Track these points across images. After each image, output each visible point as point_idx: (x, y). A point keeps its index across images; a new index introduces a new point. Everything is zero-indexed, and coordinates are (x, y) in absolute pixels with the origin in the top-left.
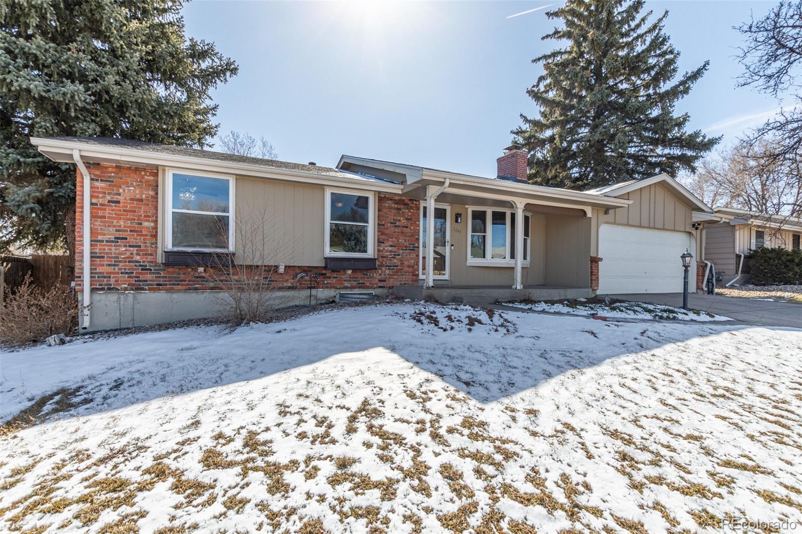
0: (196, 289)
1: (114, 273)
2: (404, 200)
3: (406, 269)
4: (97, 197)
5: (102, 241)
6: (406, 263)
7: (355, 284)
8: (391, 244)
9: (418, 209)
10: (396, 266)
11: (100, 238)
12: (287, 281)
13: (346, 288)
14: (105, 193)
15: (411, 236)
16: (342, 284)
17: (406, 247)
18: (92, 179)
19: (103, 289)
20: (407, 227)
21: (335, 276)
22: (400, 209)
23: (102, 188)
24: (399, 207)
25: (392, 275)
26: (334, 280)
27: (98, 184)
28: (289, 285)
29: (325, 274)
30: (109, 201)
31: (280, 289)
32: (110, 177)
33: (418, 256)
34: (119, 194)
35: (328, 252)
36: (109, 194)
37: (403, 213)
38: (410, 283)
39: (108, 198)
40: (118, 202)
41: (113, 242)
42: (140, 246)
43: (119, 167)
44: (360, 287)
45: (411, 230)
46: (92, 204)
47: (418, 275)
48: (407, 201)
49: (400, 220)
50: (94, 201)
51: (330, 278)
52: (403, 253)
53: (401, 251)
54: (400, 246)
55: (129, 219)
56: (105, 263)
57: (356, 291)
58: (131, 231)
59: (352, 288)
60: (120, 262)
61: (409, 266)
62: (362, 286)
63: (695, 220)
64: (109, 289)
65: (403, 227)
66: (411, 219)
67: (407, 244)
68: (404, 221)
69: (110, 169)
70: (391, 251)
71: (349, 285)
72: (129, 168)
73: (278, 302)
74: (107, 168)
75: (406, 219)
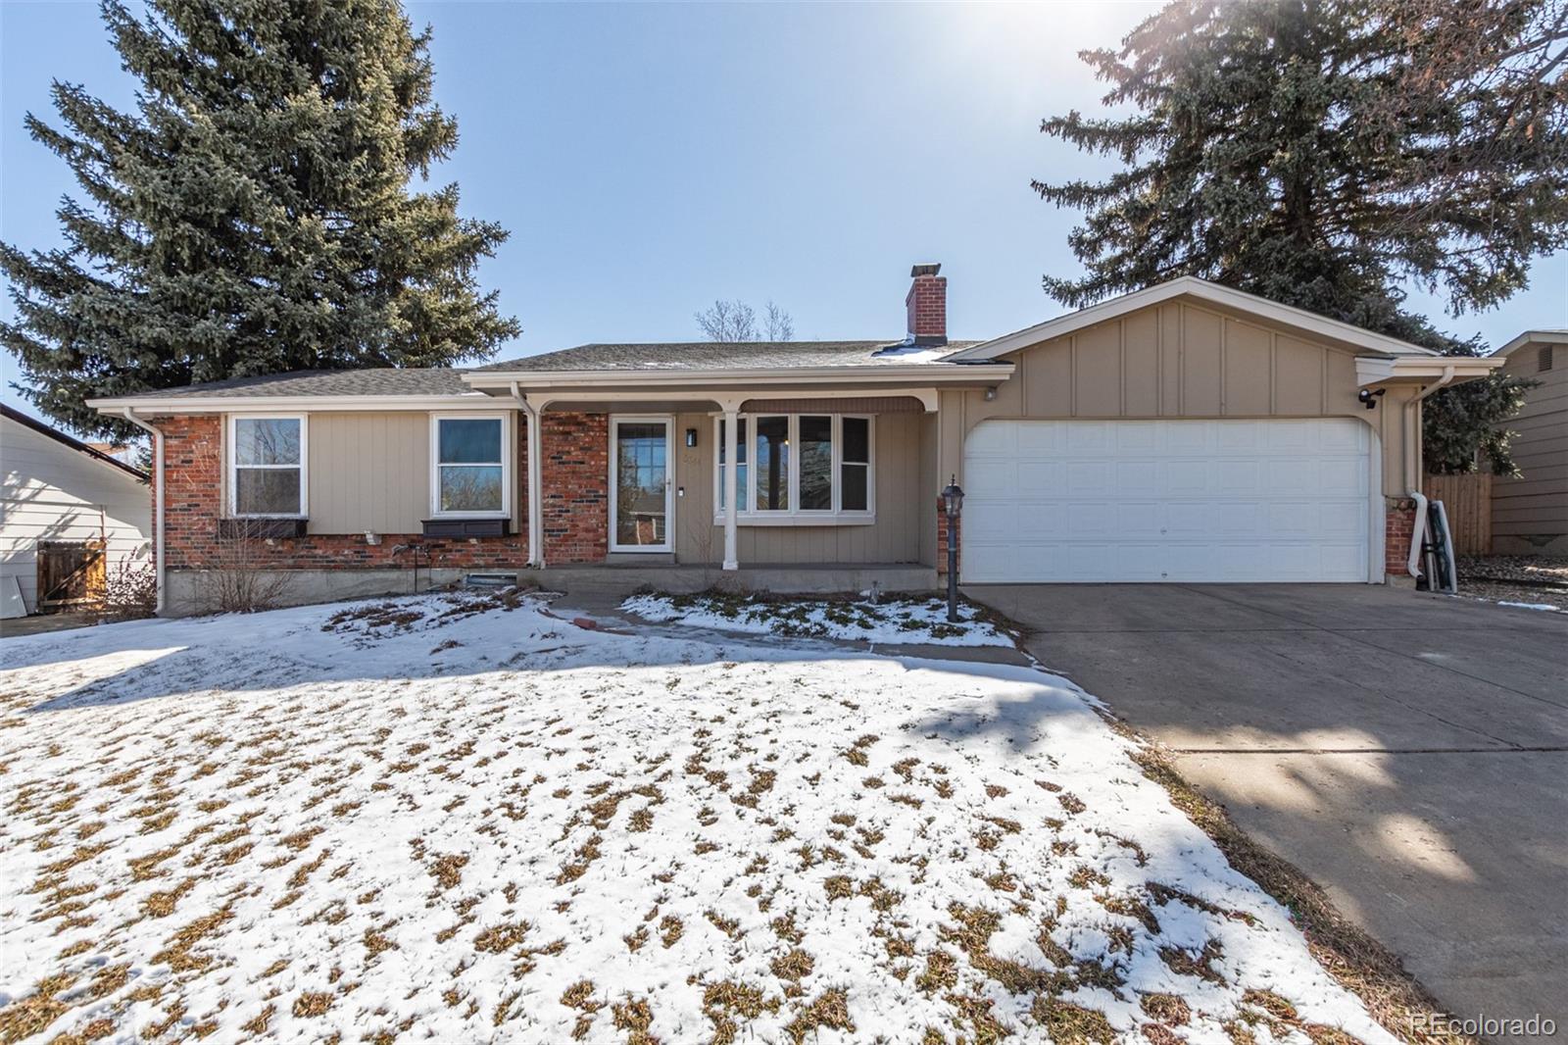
0: (273, 568)
1: (186, 548)
2: (576, 417)
3: (582, 535)
4: (171, 458)
5: (175, 510)
6: (582, 525)
7: (491, 560)
8: (553, 493)
9: (606, 429)
10: (562, 531)
11: (174, 506)
12: (387, 556)
13: (477, 566)
14: (178, 452)
15: (590, 478)
16: (469, 560)
17: (581, 497)
18: (165, 437)
19: (177, 568)
20: (582, 463)
21: (459, 548)
22: (569, 433)
23: (176, 446)
24: (567, 429)
25: (555, 545)
26: (458, 554)
27: (173, 442)
28: (391, 562)
29: (443, 546)
30: (183, 462)
31: (379, 568)
32: (183, 432)
33: (606, 511)
34: (192, 452)
35: (436, 512)
36: (183, 452)
37: (575, 439)
38: (590, 558)
39: (182, 457)
40: (191, 461)
41: (185, 510)
42: (212, 514)
43: (192, 419)
44: (499, 566)
45: (591, 466)
46: (166, 466)
47: (606, 545)
48: (582, 418)
49: (569, 453)
50: (168, 462)
51: (451, 551)
52: (575, 507)
53: (572, 505)
54: (571, 497)
55: (200, 482)
56: (179, 536)
57: (495, 572)
58: (204, 495)
59: (488, 566)
60: (192, 534)
61: (587, 530)
62: (503, 564)
63: (1363, 381)
64: (184, 567)
65: (575, 462)
66: (589, 449)
67: (583, 491)
68: (576, 454)
69: (183, 423)
70: (554, 506)
71: (482, 563)
72: (202, 419)
73: (376, 586)
74: (180, 421)
75: (581, 449)
